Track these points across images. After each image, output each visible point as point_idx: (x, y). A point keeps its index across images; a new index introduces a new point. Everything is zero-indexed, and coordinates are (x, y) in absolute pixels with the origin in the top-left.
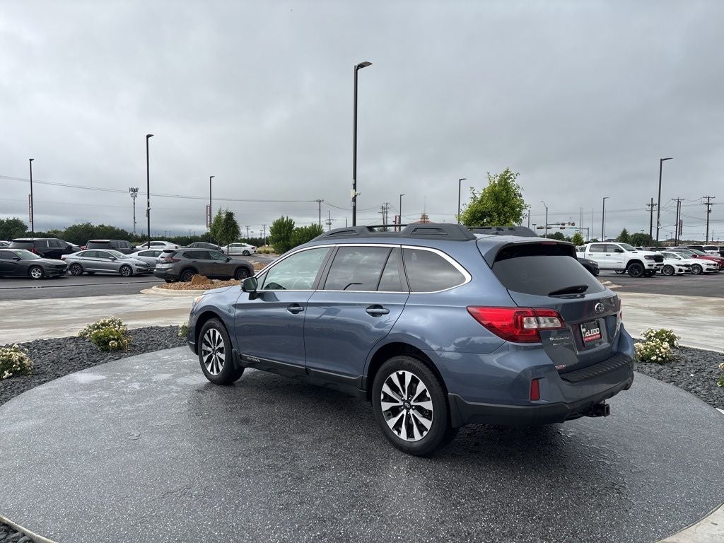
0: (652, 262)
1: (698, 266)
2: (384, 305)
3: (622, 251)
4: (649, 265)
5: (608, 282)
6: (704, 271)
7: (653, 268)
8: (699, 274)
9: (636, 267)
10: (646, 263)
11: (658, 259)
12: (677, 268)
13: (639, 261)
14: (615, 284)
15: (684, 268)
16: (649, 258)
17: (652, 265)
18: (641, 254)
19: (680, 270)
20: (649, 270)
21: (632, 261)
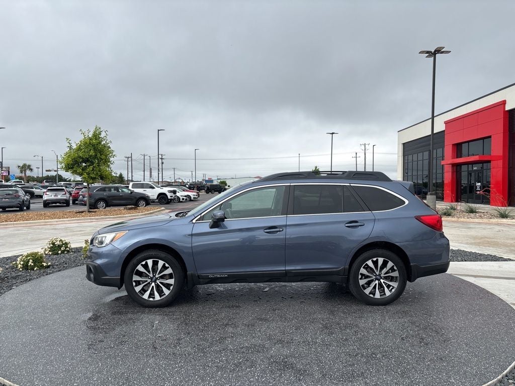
0: (172, 194)
1: (189, 196)
2: (360, 220)
3: (153, 188)
4: (171, 197)
5: (163, 208)
6: (192, 199)
7: (173, 198)
8: (190, 201)
9: (163, 198)
10: (169, 195)
11: (174, 192)
12: (181, 198)
13: (164, 194)
14: (167, 209)
15: (185, 198)
16: (170, 192)
17: (172, 196)
18: (165, 190)
19: (183, 199)
20: (171, 200)
21: (160, 194)
